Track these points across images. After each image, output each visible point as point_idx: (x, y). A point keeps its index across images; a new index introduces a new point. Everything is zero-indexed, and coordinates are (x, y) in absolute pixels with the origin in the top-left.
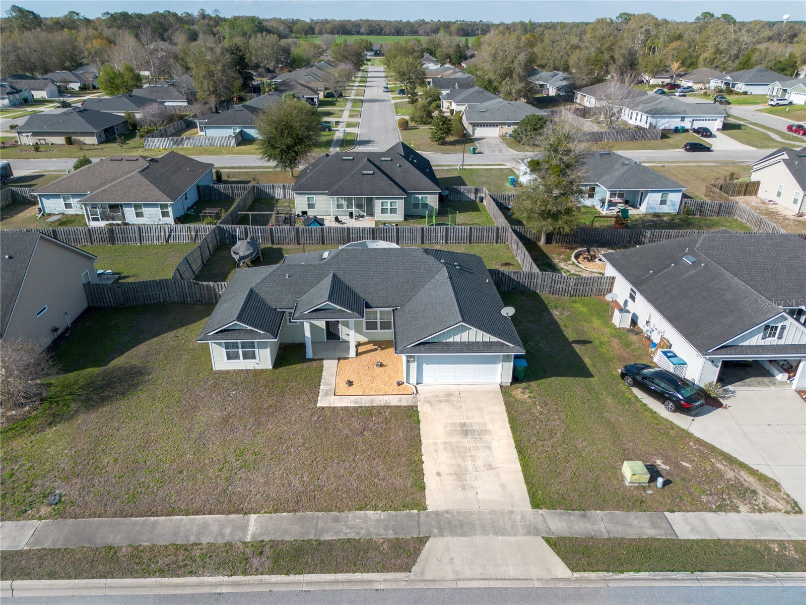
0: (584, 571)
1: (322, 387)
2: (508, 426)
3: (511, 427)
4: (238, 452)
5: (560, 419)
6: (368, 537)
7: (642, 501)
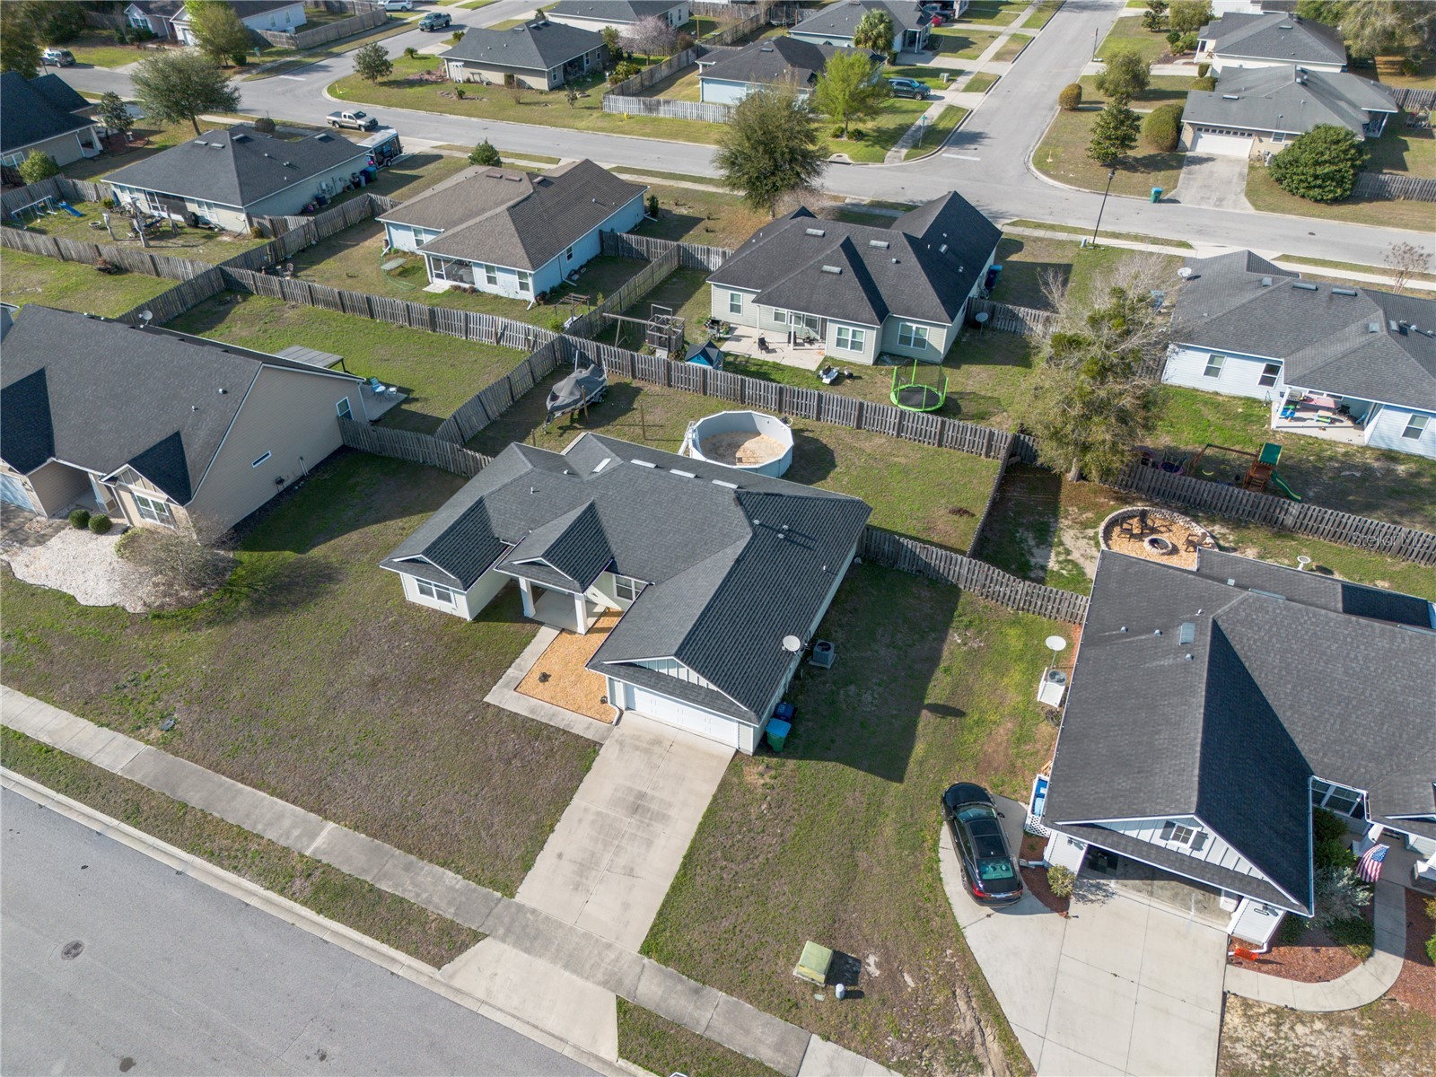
0: (635, 1062)
1: (510, 671)
2: (699, 819)
3: (701, 824)
4: (362, 735)
5: (781, 835)
6: (424, 906)
7: (796, 1005)
